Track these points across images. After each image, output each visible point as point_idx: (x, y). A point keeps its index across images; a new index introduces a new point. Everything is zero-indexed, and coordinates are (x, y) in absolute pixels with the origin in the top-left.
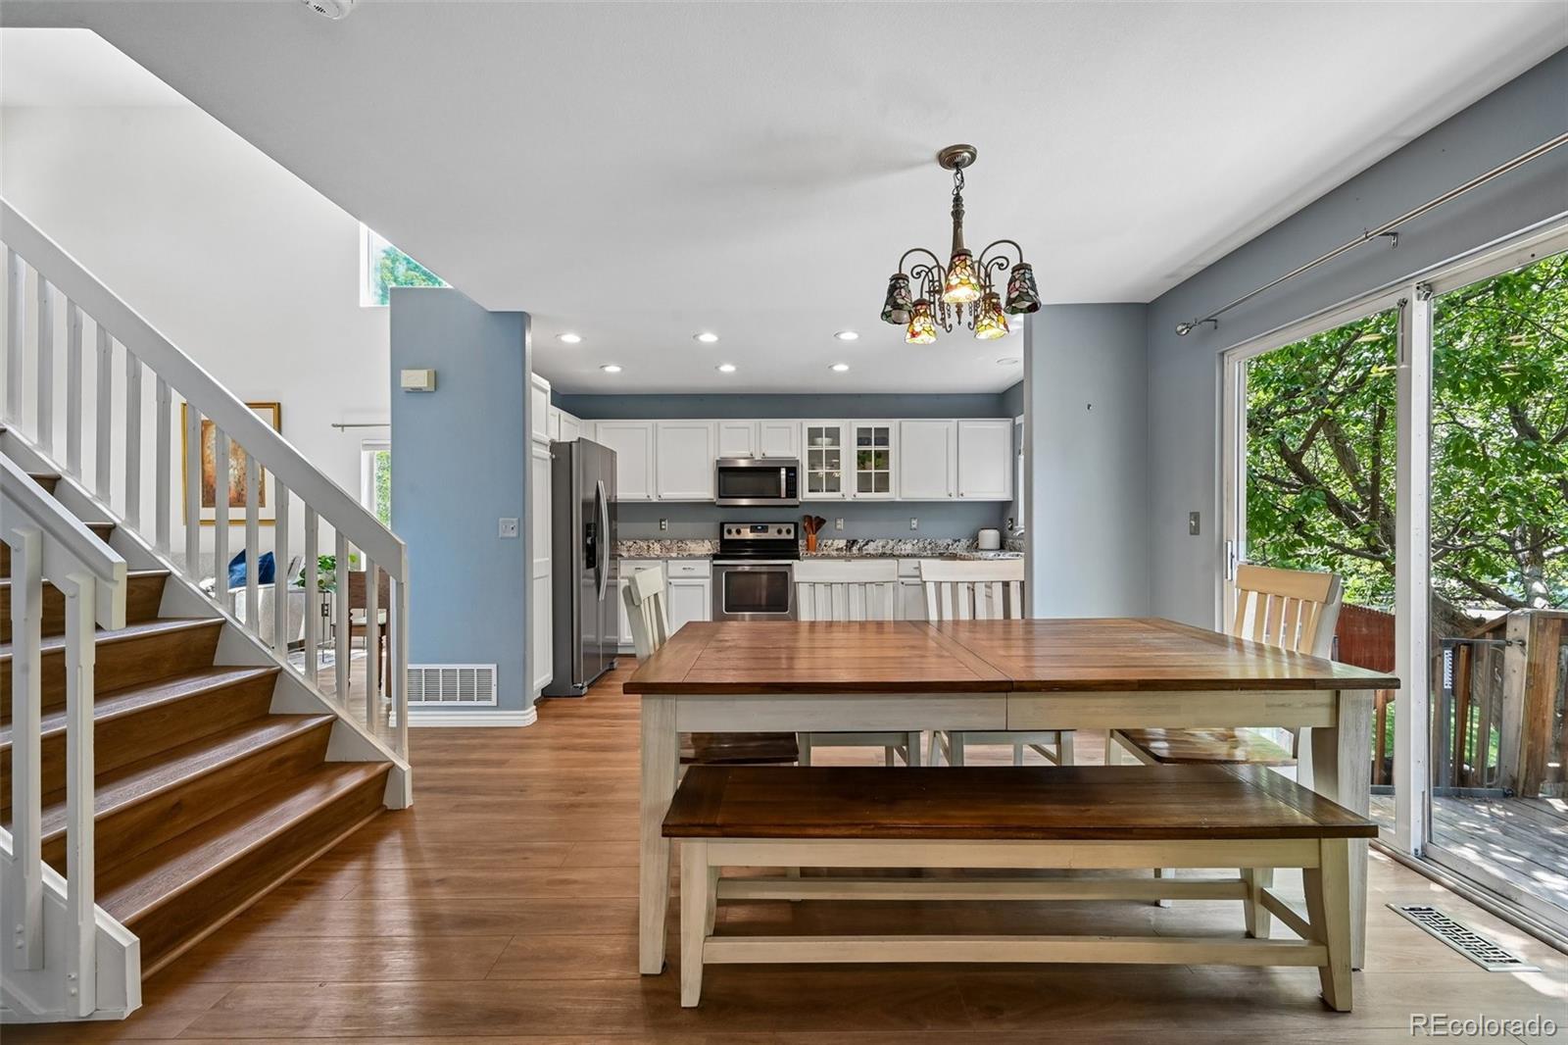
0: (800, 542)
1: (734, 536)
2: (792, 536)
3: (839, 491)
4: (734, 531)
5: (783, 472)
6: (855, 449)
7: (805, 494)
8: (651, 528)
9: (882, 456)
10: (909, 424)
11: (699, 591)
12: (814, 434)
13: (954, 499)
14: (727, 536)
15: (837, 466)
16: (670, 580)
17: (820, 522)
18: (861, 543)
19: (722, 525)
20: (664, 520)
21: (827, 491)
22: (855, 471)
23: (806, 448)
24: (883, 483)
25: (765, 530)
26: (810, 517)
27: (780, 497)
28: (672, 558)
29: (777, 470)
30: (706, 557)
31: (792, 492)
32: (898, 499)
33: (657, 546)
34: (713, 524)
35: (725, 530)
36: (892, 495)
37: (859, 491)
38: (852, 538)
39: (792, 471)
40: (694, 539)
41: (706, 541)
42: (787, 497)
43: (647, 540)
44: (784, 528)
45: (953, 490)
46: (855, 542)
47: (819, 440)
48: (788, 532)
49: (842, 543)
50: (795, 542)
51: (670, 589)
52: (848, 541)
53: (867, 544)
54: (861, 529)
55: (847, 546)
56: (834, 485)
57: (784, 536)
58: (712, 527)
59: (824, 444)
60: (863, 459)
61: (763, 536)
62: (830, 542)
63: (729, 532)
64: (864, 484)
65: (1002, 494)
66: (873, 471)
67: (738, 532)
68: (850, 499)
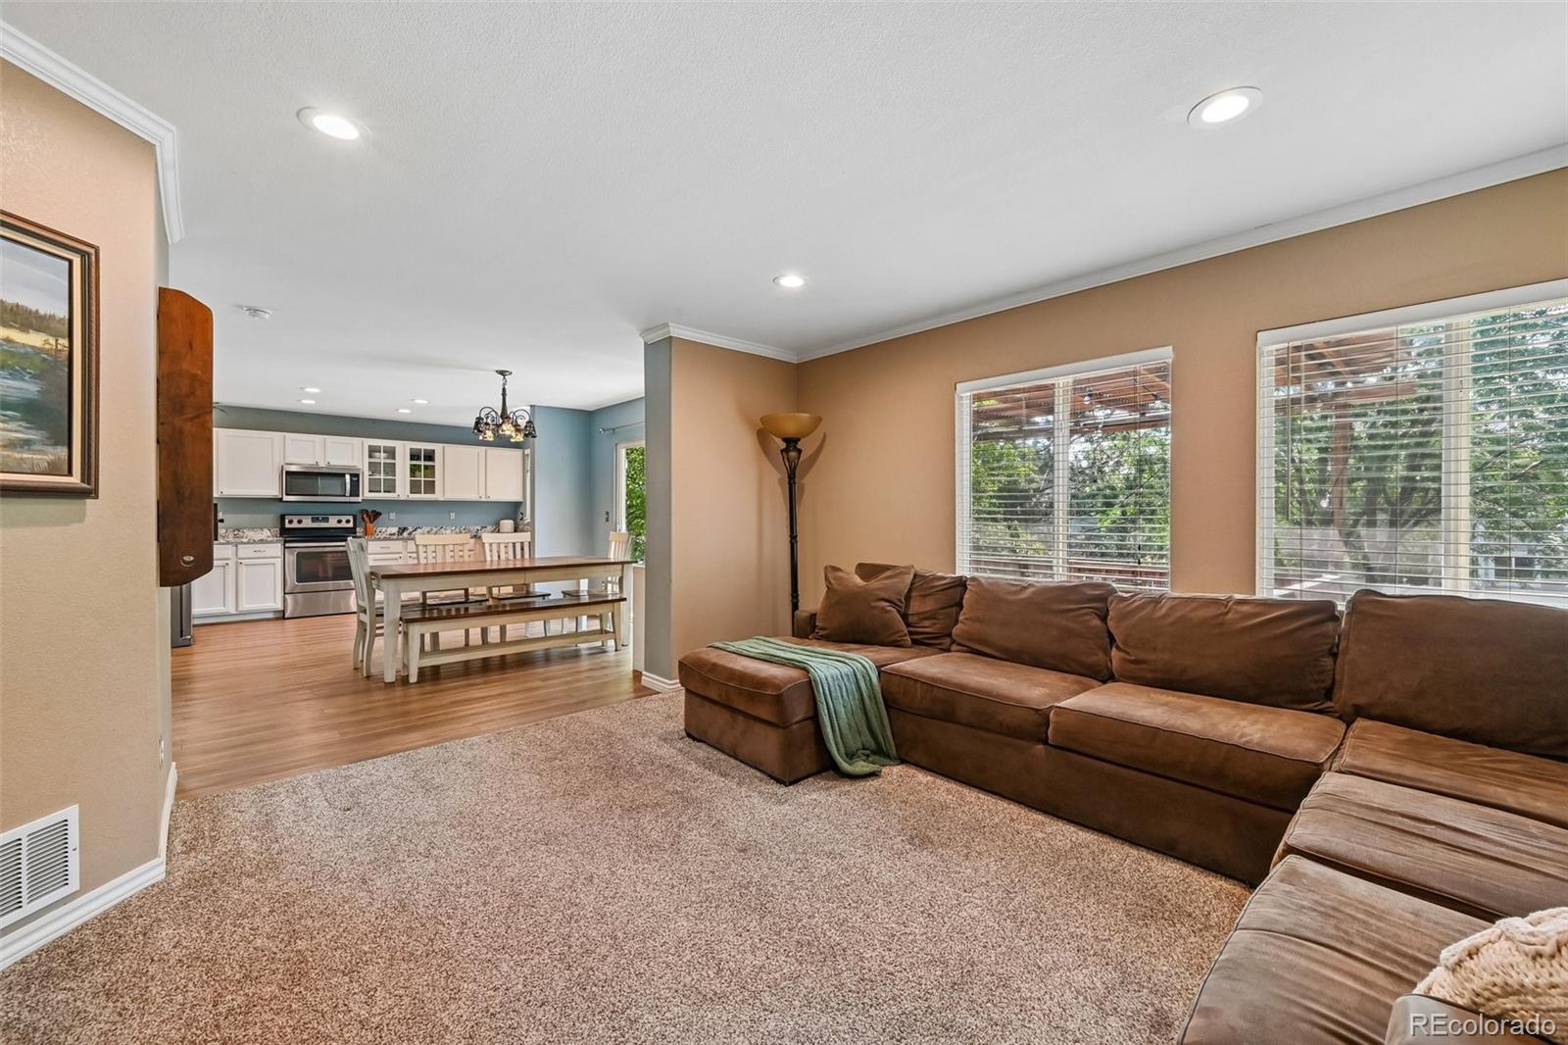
0: (358, 529)
1: (295, 525)
2: (351, 525)
3: (394, 492)
4: (295, 521)
5: (348, 477)
6: (408, 462)
7: (365, 494)
9: (430, 470)
10: (452, 450)
11: (272, 568)
12: (373, 451)
13: (484, 499)
14: (287, 525)
15: (394, 473)
16: (239, 561)
17: (377, 515)
18: (410, 529)
19: (283, 517)
21: (385, 492)
22: (408, 478)
23: (367, 460)
24: (430, 487)
25: (326, 520)
26: (367, 511)
27: (344, 496)
28: (242, 543)
29: (343, 475)
30: (272, 541)
31: (355, 492)
32: (441, 499)
34: (271, 516)
35: (287, 521)
36: (438, 496)
37: (411, 493)
38: (402, 526)
39: (355, 476)
41: (266, 530)
42: (351, 495)
44: (344, 518)
45: (482, 494)
46: (405, 529)
47: (377, 454)
48: (348, 521)
49: (395, 530)
50: (354, 528)
51: (240, 570)
52: (400, 528)
53: (415, 530)
54: (409, 520)
55: (398, 531)
56: (391, 487)
57: (344, 525)
58: (270, 518)
59: (382, 458)
60: (414, 470)
61: (323, 525)
62: (384, 529)
63: (291, 522)
64: (415, 487)
65: (517, 497)
66: (423, 479)
67: (300, 522)
68: (402, 498)
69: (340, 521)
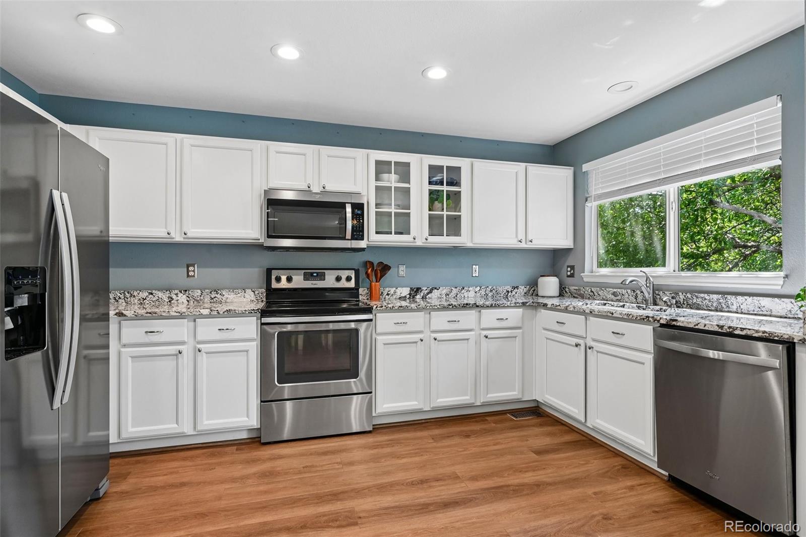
0: (361, 290)
1: (284, 284)
2: (352, 284)
3: (409, 233)
4: (284, 278)
5: (349, 209)
6: (427, 187)
7: (372, 237)
8: (177, 275)
9: (455, 198)
10: (483, 166)
11: (242, 358)
12: (382, 167)
13: (523, 245)
14: (275, 285)
15: (407, 205)
16: (199, 346)
17: (385, 268)
18: (425, 291)
19: (269, 272)
20: (193, 265)
21: (396, 233)
22: (426, 213)
23: (373, 183)
24: (455, 225)
25: (321, 277)
26: (372, 264)
27: (344, 238)
28: (202, 316)
29: (342, 206)
30: (251, 313)
31: (358, 233)
32: (469, 245)
33: (182, 298)
34: (256, 270)
35: (273, 277)
36: (464, 240)
37: (430, 235)
38: (415, 286)
39: (358, 208)
40: (232, 289)
41: (249, 291)
42: (353, 238)
43: (169, 290)
44: (344, 274)
45: (521, 236)
46: (418, 290)
47: (385, 176)
48: (349, 279)
49: (405, 291)
50: (356, 289)
51: (199, 359)
52: (412, 289)
53: (431, 292)
54: (424, 276)
55: (410, 294)
56: (404, 229)
57: (344, 284)
58: (254, 273)
59: (392, 181)
60: (434, 197)
61: (320, 284)
62: (392, 290)
63: (278, 280)
64: (435, 225)
65: (562, 239)
66: (445, 213)
67: (289, 279)
68: (419, 243)
69: (338, 279)
